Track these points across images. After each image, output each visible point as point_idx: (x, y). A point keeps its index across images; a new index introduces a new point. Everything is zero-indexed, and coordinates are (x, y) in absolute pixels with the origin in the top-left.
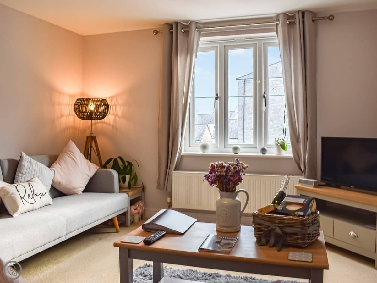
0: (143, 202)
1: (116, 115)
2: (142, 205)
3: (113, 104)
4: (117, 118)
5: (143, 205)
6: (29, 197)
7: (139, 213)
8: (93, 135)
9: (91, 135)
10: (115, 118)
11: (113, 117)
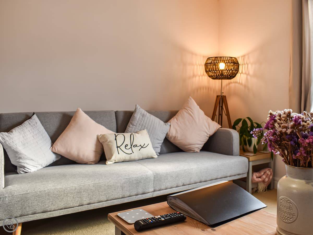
0: (271, 170)
1: (248, 74)
2: (269, 174)
3: (245, 63)
4: (249, 77)
5: (271, 174)
6: (126, 147)
7: (264, 181)
8: (223, 94)
9: (221, 94)
10: (247, 78)
11: (245, 76)
